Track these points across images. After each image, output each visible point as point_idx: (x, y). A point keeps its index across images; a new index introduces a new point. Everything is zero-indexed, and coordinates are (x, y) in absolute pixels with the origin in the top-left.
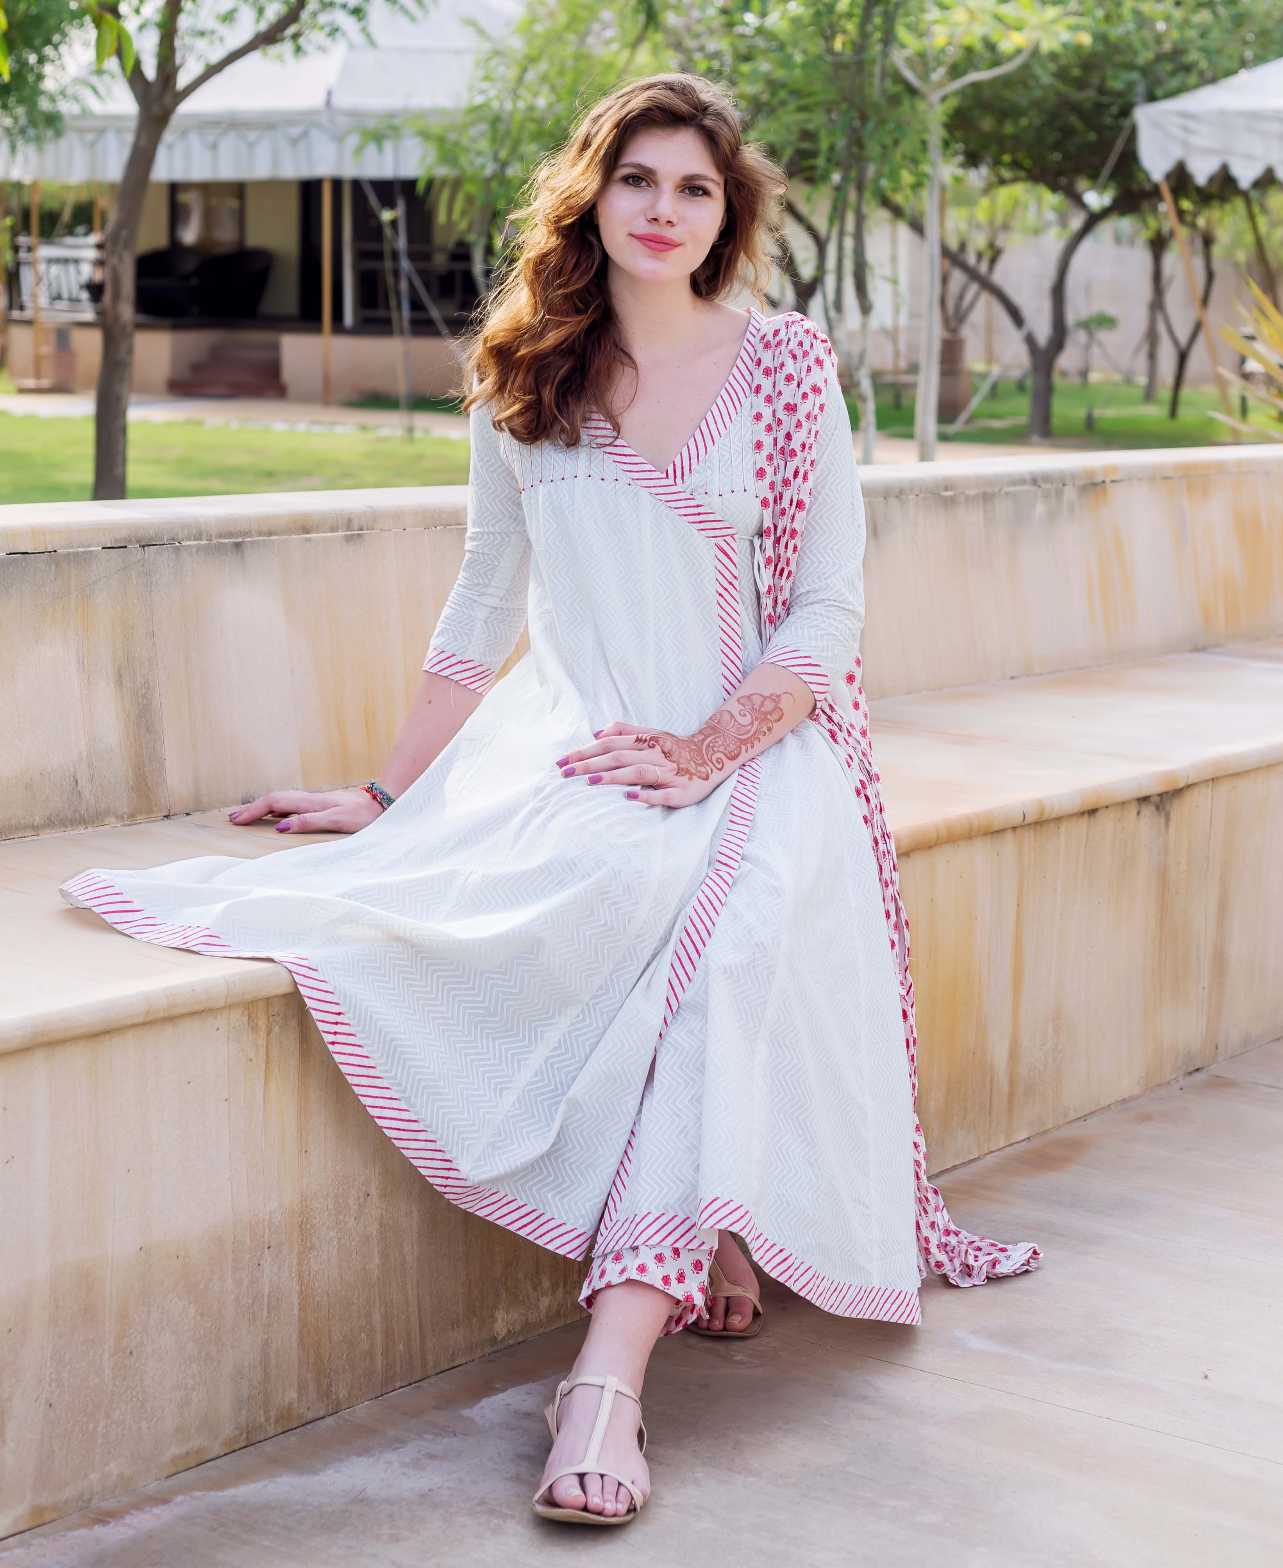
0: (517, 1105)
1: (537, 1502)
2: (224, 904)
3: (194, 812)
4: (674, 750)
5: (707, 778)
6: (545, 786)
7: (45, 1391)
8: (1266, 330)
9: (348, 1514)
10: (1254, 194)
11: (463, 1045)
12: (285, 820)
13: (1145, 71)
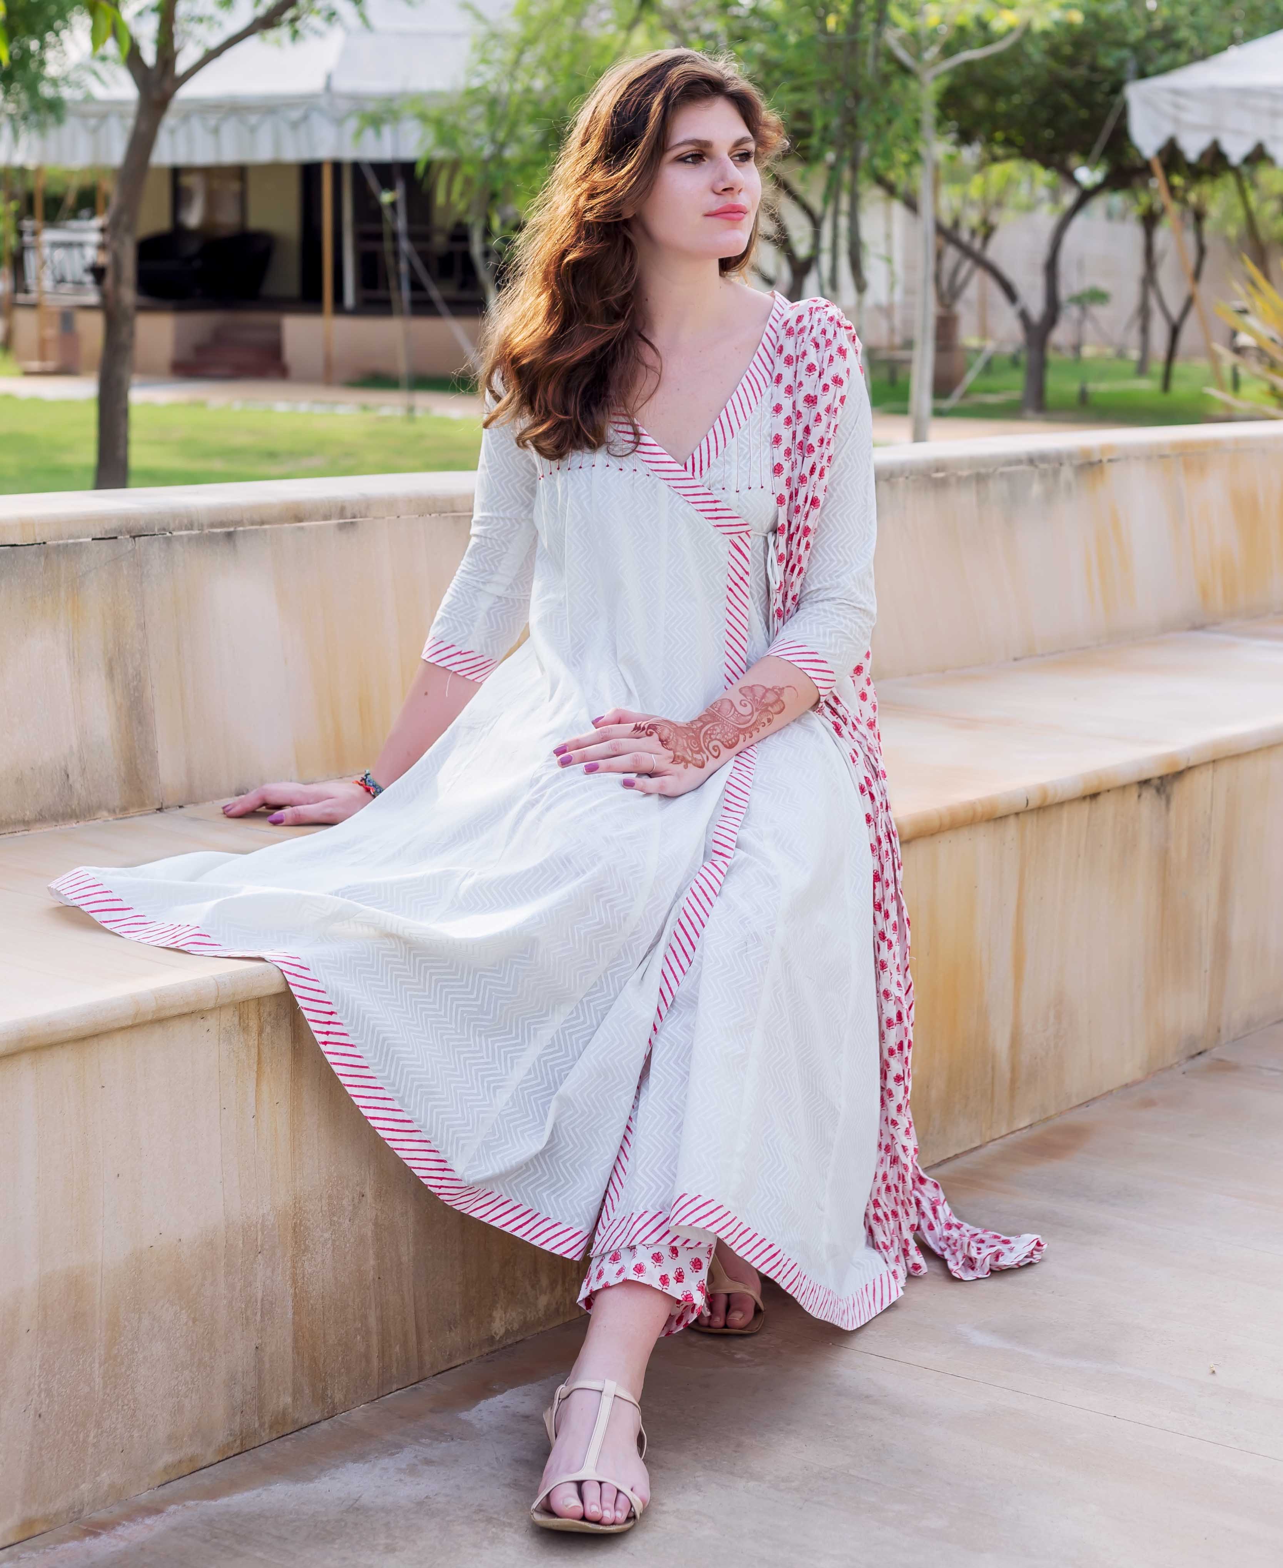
0: (511, 1103)
1: (535, 1510)
2: (213, 903)
3: (187, 804)
4: (671, 737)
5: (702, 766)
6: (541, 777)
7: (34, 1402)
8: (1259, 303)
9: (343, 1524)
10: (1245, 170)
11: (456, 1043)
12: (278, 813)
13: (1136, 48)
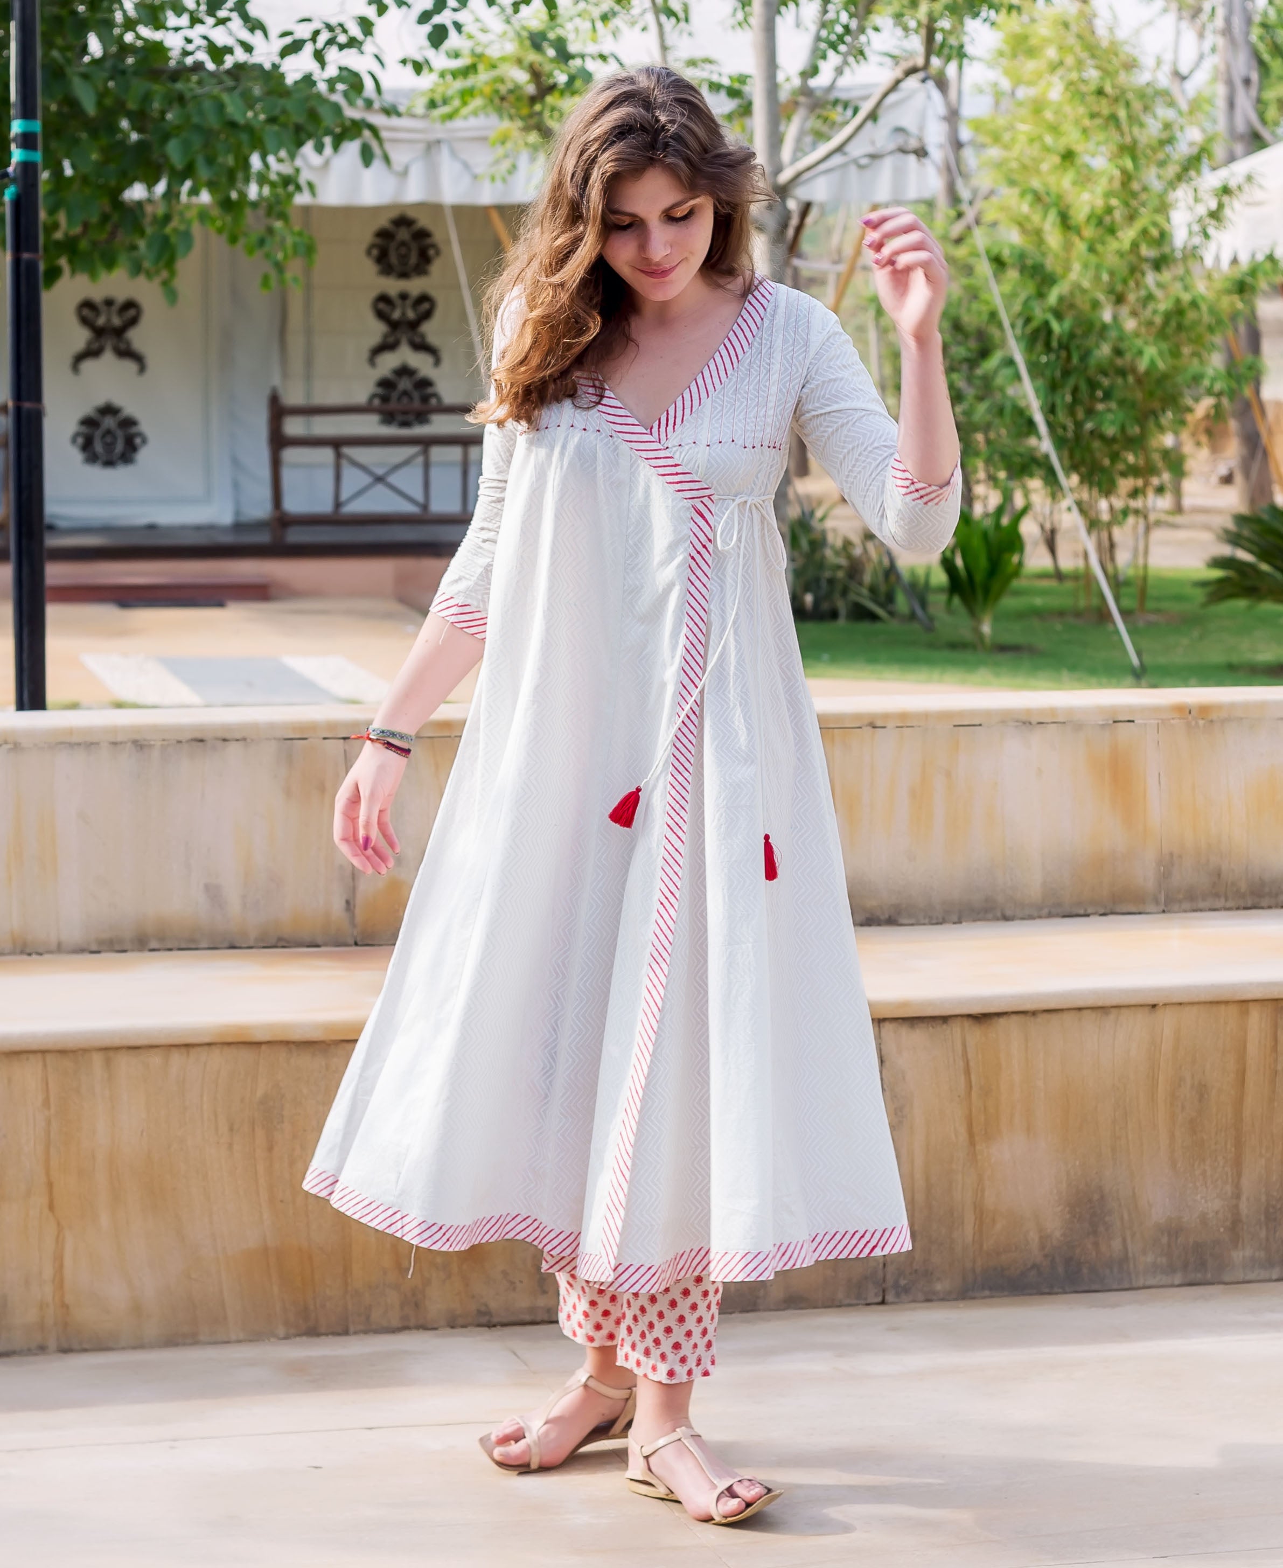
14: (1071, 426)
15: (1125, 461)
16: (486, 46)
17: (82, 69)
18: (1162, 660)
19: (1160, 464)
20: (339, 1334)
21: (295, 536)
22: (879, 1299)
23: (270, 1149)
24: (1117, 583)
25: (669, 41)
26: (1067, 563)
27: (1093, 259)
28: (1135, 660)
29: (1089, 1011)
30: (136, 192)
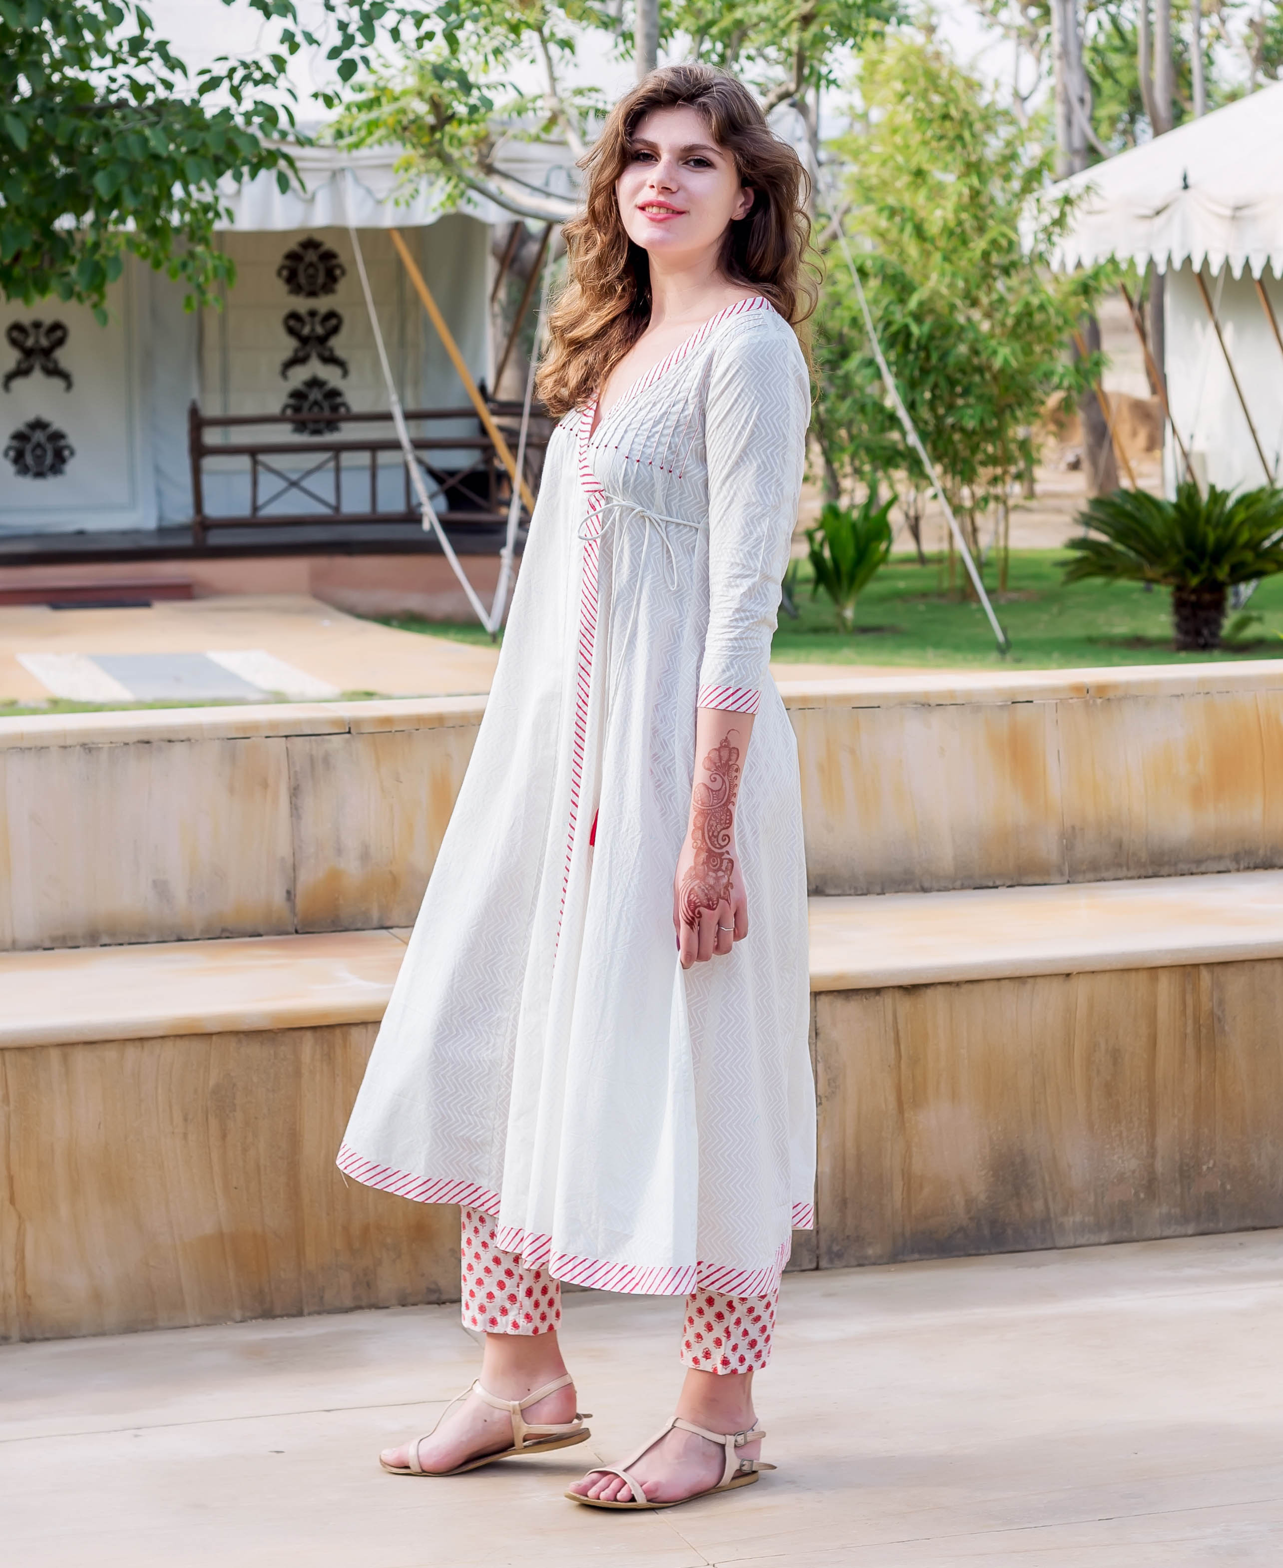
14: (932, 422)
15: (985, 451)
16: (388, 80)
17: (14, 108)
18: (1025, 635)
19: (1017, 453)
20: (293, 1316)
21: (216, 538)
22: (814, 1265)
23: (224, 1137)
24: (981, 565)
25: (557, 74)
26: (930, 547)
27: (947, 266)
28: (1000, 637)
29: (1007, 981)
30: (65, 222)
